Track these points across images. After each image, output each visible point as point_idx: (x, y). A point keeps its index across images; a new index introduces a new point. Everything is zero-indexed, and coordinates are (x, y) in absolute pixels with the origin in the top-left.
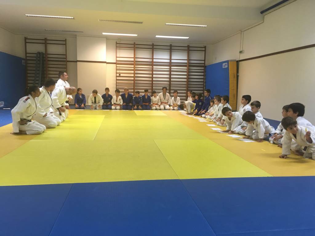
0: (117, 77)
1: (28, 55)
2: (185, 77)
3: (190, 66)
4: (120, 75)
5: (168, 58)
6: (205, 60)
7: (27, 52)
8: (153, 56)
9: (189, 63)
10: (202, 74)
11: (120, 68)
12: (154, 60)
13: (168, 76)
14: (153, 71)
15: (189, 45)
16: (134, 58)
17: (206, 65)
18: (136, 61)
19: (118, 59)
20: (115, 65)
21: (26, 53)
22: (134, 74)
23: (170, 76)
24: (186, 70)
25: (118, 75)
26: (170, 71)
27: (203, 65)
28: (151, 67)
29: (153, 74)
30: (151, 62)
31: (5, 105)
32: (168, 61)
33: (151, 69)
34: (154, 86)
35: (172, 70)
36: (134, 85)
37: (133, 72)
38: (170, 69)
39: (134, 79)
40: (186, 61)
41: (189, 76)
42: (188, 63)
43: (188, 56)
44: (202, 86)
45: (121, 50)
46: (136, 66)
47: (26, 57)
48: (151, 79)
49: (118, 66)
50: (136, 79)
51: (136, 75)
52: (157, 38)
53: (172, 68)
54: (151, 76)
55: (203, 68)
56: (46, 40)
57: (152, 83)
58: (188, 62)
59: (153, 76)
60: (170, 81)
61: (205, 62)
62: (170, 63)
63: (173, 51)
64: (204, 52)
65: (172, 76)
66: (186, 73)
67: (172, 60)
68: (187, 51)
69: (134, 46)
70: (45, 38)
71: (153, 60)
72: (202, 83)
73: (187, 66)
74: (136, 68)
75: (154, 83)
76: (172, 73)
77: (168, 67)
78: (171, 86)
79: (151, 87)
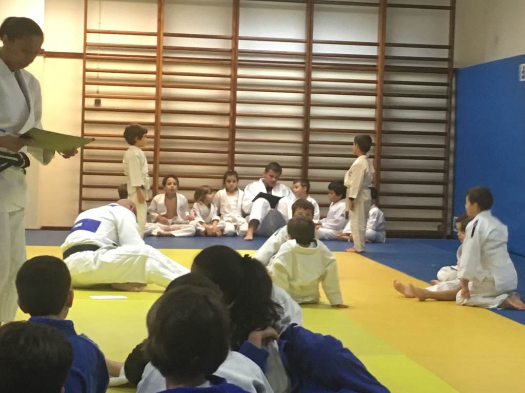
0: (85, 111)
2: (371, 113)
3: (388, 69)
4: (98, 102)
5: (301, 36)
6: (450, 47)
8: (236, 29)
9: (387, 58)
10: (442, 102)
11: (102, 75)
12: (242, 45)
13: (298, 110)
14: (234, 87)
16: (160, 34)
17: (455, 67)
18: (165, 48)
19: (93, 39)
20: (80, 62)
22: (158, 98)
23: (307, 111)
24: (374, 85)
25: (90, 103)
26: (308, 88)
27: (445, 65)
28: (228, 72)
29: (233, 102)
30: (230, 51)
32: (299, 48)
33: (229, 80)
34: (236, 150)
35: (313, 83)
36: (156, 143)
37: (153, 91)
38: (308, 79)
39: (157, 118)
40: (373, 51)
41: (384, 111)
42: (380, 58)
43: (383, 30)
44: (440, 153)
45: (105, 4)
46: (166, 69)
48: (226, 122)
49: (91, 65)
50: (165, 119)
51: (165, 105)
53: (315, 75)
54: (226, 108)
55: (443, 79)
57: (232, 140)
58: (383, 52)
59: (233, 108)
60: (306, 131)
61: (451, 54)
62: (309, 54)
63: (320, 10)
64: (448, 12)
65: (314, 111)
66: (371, 99)
67: (314, 45)
68: (376, 8)
71: (236, 44)
72: (441, 141)
73: (379, 68)
74: (164, 77)
75: (238, 136)
76: (314, 97)
77: (299, 74)
78: (310, 152)
79: (226, 155)
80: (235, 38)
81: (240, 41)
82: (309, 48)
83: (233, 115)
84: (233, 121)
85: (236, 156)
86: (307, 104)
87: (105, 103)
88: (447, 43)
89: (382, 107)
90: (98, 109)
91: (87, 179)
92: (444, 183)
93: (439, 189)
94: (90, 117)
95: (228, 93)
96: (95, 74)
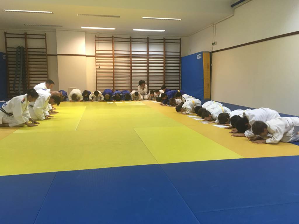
0: (97, 70)
1: (8, 50)
2: (162, 68)
3: (166, 58)
4: (99, 67)
5: (146, 50)
6: (180, 52)
7: (7, 47)
8: (131, 49)
9: (166, 55)
10: (178, 65)
11: (100, 61)
12: (133, 53)
13: (146, 68)
14: (131, 63)
15: (165, 38)
16: (113, 51)
17: (181, 57)
18: (115, 54)
19: (97, 52)
20: (95, 58)
22: (114, 66)
23: (148, 68)
24: (163, 62)
25: (98, 67)
26: (148, 63)
27: (179, 56)
28: (129, 59)
29: (131, 66)
30: (130, 54)
32: (146, 53)
33: (130, 61)
34: (132, 77)
35: (149, 61)
36: (113, 76)
37: (112, 64)
38: (148, 60)
39: (113, 71)
40: (162, 53)
43: (165, 49)
44: (178, 76)
45: (100, 44)
46: (115, 59)
48: (129, 71)
49: (97, 58)
50: (115, 71)
51: (115, 67)
52: (134, 31)
53: (149, 59)
54: (129, 68)
55: (179, 60)
56: (26, 34)
57: (131, 75)
58: (165, 54)
59: (131, 68)
60: (148, 73)
61: (180, 54)
62: (148, 55)
63: (150, 44)
64: (179, 44)
65: (150, 68)
66: (162, 65)
68: (163, 43)
69: (113, 40)
70: (25, 33)
72: (178, 74)
73: (164, 57)
74: (115, 61)
75: (132, 74)
76: (150, 65)
77: (146, 59)
78: (149, 77)
79: (130, 79)
80: (131, 51)
81: (132, 52)
82: (148, 53)
83: (131, 69)
84: (131, 71)
85: (132, 79)
86: (148, 66)
87: (101, 67)
88: (179, 51)
89: (165, 66)
90: (99, 69)
91: (98, 85)
92: (179, 83)
93: (178, 85)
94: (98, 71)
95: (129, 64)
96: (98, 61)
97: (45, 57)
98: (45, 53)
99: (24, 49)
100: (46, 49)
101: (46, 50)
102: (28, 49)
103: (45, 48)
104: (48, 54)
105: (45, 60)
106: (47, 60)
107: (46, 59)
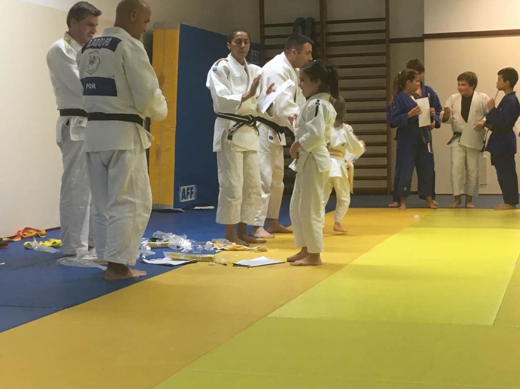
1: (268, 31)
7: (266, 23)
21: (263, 26)
31: (198, 195)
47: (263, 37)
97: (381, 48)
98: (381, 36)
99: (316, 26)
100: (386, 19)
101: (387, 25)
102: (330, 26)
103: (384, 16)
104: (391, 38)
105: (382, 60)
106: (388, 59)
107: (386, 54)
